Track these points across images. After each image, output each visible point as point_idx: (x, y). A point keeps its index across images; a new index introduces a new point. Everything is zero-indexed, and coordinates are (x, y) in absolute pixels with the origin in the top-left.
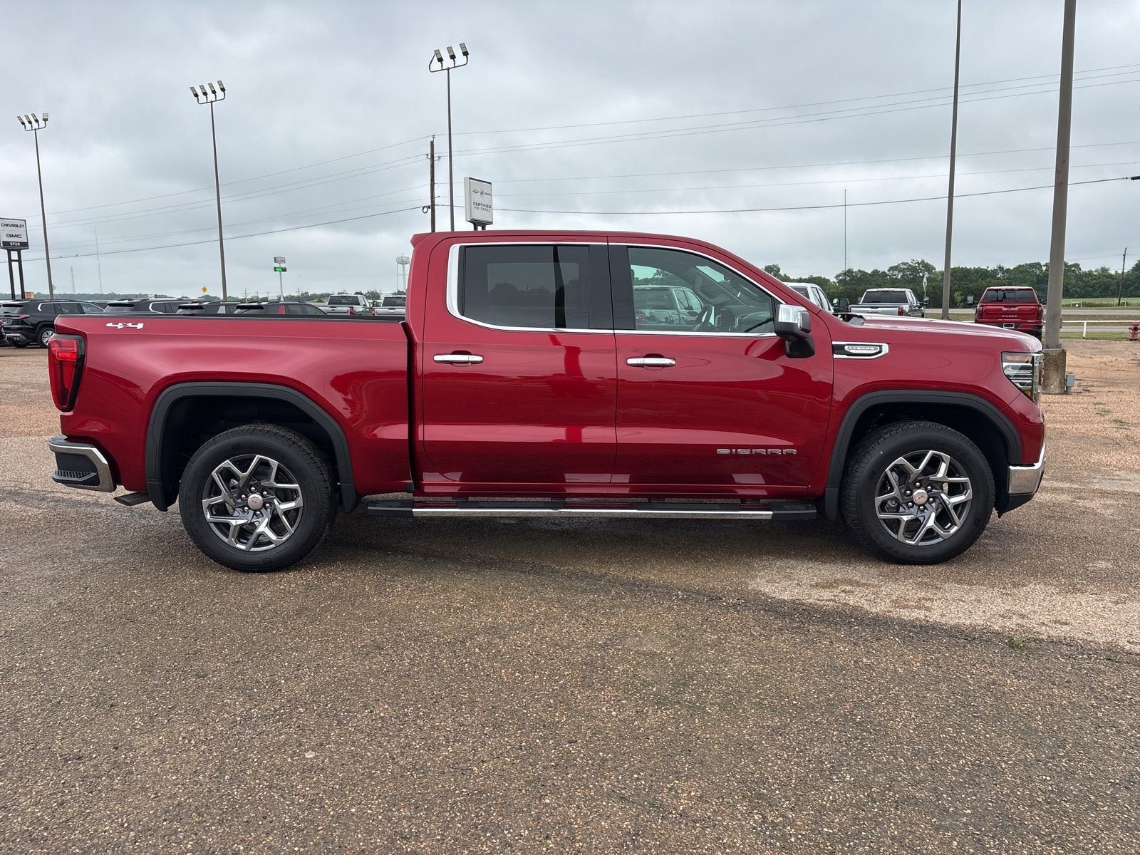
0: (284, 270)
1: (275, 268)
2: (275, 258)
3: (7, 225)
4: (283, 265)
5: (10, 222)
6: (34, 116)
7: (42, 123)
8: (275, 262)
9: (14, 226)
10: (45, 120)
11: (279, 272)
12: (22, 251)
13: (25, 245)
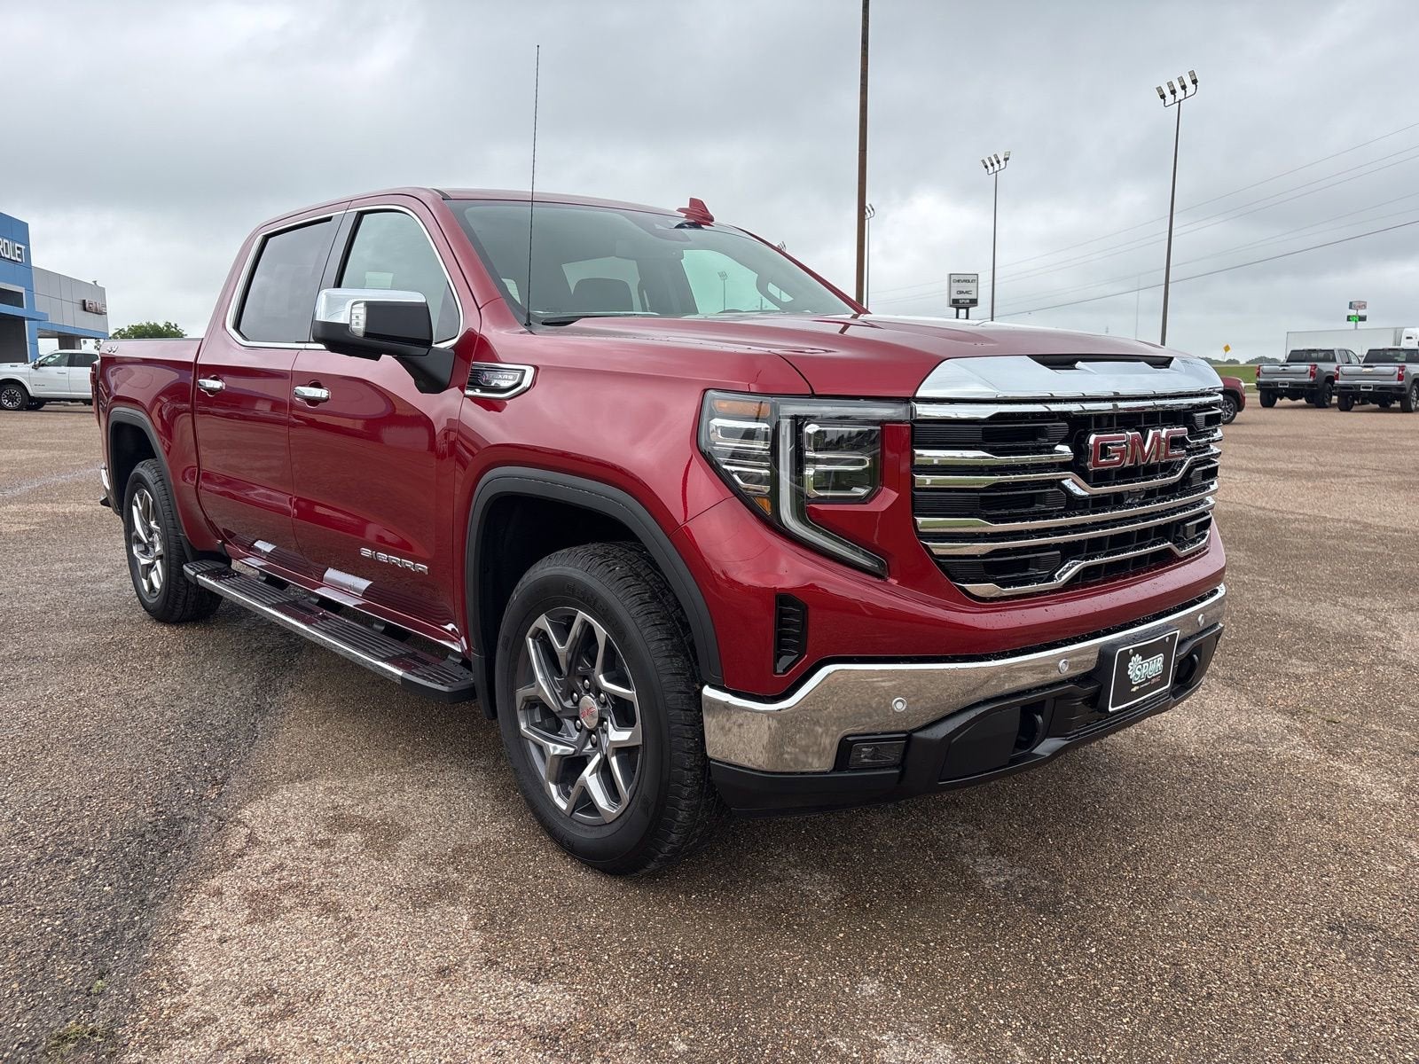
0: (1363, 319)
1: (1349, 317)
2: (1351, 303)
3: (958, 281)
4: (1361, 313)
5: (962, 278)
6: (996, 156)
7: (1002, 163)
8: (1350, 308)
9: (965, 281)
10: (1006, 159)
11: (1354, 323)
12: (970, 309)
13: (974, 302)
